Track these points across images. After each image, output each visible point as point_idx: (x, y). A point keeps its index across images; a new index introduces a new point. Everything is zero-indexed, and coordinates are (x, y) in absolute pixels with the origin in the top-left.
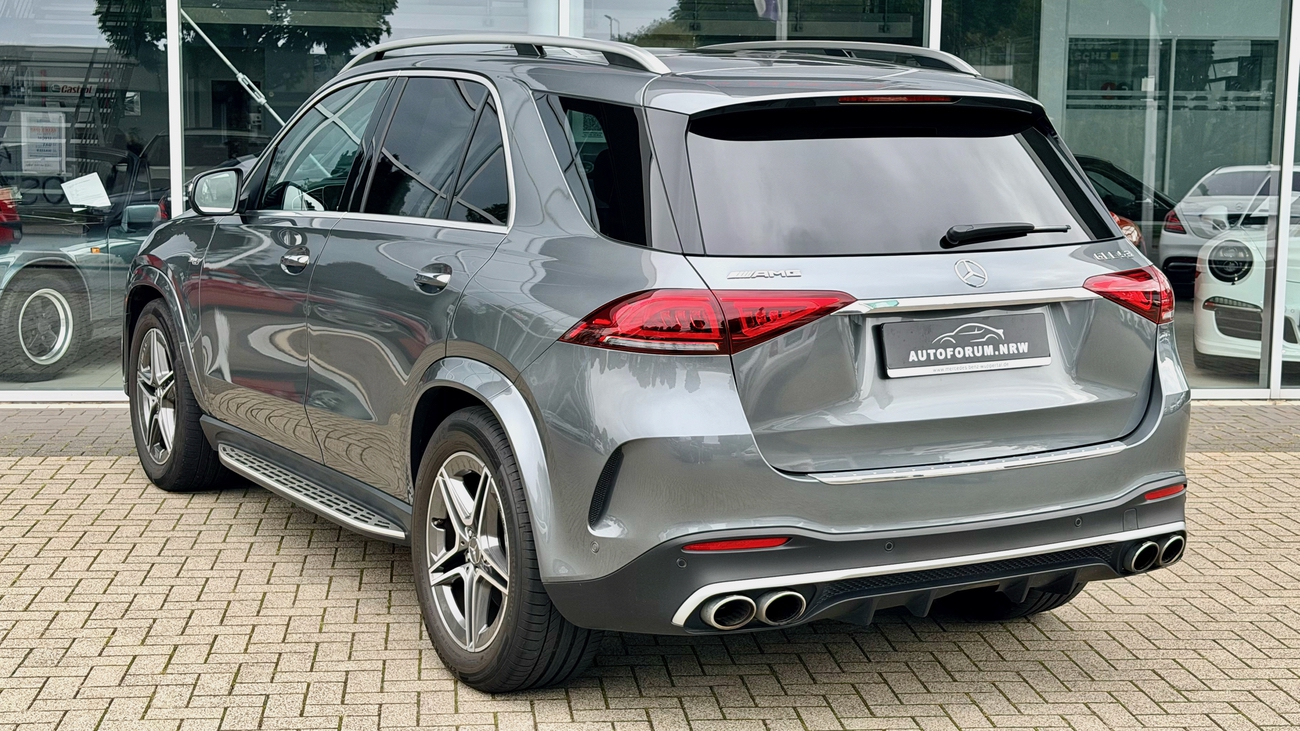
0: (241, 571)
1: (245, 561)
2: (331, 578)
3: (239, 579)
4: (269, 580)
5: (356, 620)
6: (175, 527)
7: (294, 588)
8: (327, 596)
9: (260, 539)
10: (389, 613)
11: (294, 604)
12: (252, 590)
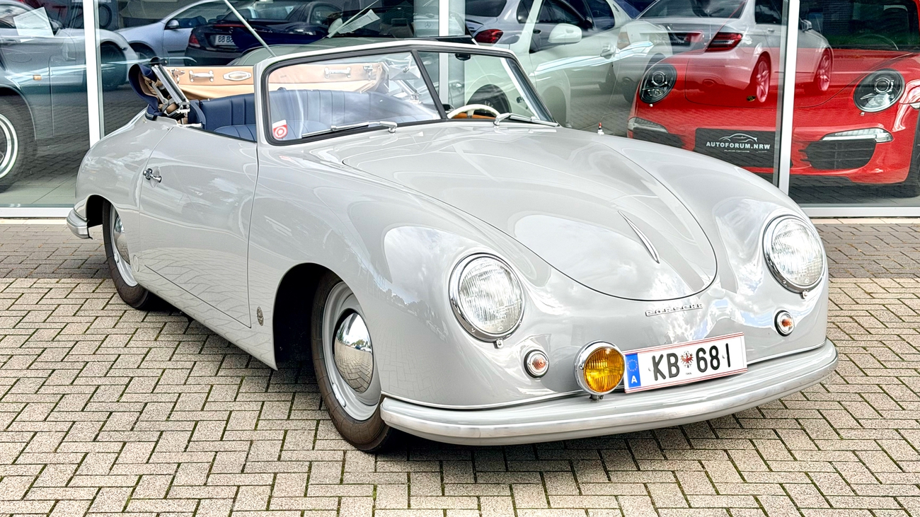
0: (74, 422)
1: (83, 411)
2: (162, 433)
3: (67, 432)
4: (97, 435)
5: (167, 493)
6: (30, 366)
7: (117, 447)
8: (149, 459)
9: (106, 381)
10: (205, 485)
11: (111, 469)
12: (73, 450)
